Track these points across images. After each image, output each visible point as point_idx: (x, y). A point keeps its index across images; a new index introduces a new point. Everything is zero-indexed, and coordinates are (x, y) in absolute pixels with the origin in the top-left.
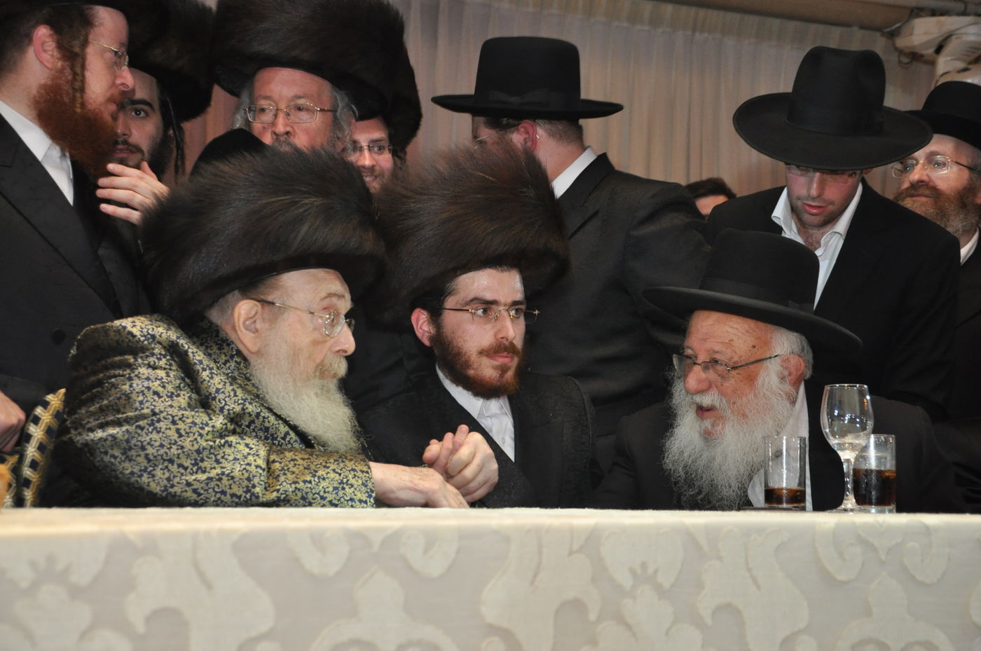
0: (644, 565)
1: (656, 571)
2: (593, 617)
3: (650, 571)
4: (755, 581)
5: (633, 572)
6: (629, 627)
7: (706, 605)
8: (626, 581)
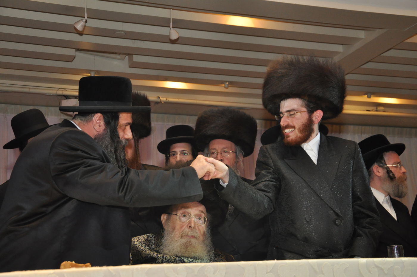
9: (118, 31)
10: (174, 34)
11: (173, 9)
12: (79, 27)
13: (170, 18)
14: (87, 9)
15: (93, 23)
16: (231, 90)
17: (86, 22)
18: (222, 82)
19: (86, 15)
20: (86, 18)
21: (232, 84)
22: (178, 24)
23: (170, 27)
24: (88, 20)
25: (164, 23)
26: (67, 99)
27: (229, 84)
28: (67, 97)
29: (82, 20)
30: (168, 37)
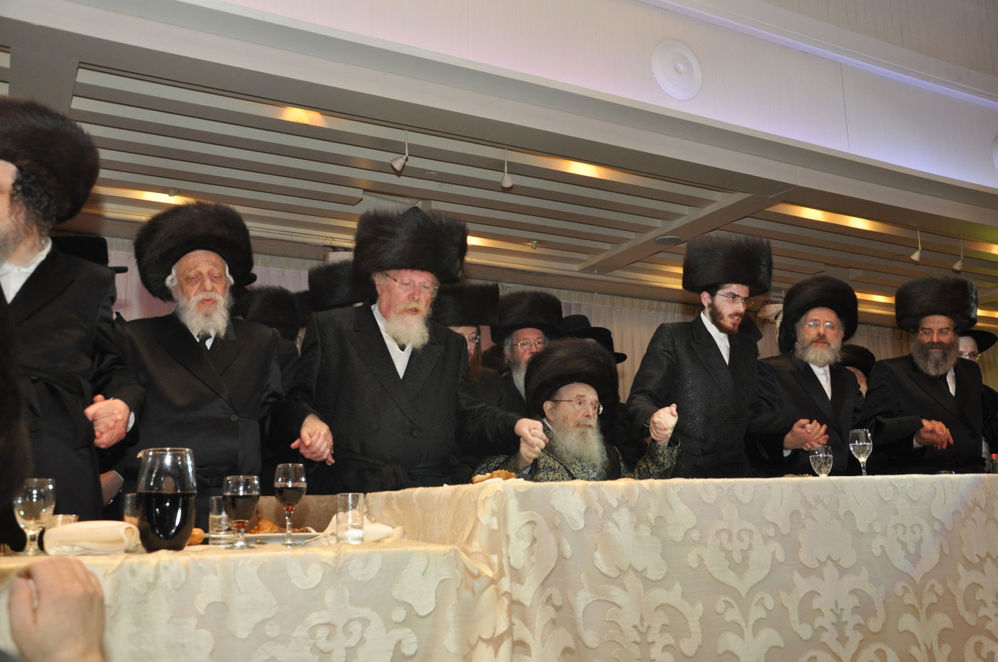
0: (818, 496)
1: (823, 499)
2: (803, 517)
3: (821, 498)
4: (857, 502)
5: (814, 498)
6: (815, 520)
7: (841, 512)
8: (813, 503)
9: (429, 171)
10: (508, 181)
11: (508, 149)
12: (398, 165)
13: (504, 161)
14: (408, 144)
15: (415, 163)
16: (539, 251)
17: (407, 160)
18: (529, 240)
19: (407, 151)
20: (407, 155)
21: (541, 243)
22: (515, 169)
23: (504, 172)
24: (409, 157)
25: (497, 166)
26: (334, 251)
27: (537, 243)
28: (335, 249)
29: (402, 157)
30: (499, 184)
